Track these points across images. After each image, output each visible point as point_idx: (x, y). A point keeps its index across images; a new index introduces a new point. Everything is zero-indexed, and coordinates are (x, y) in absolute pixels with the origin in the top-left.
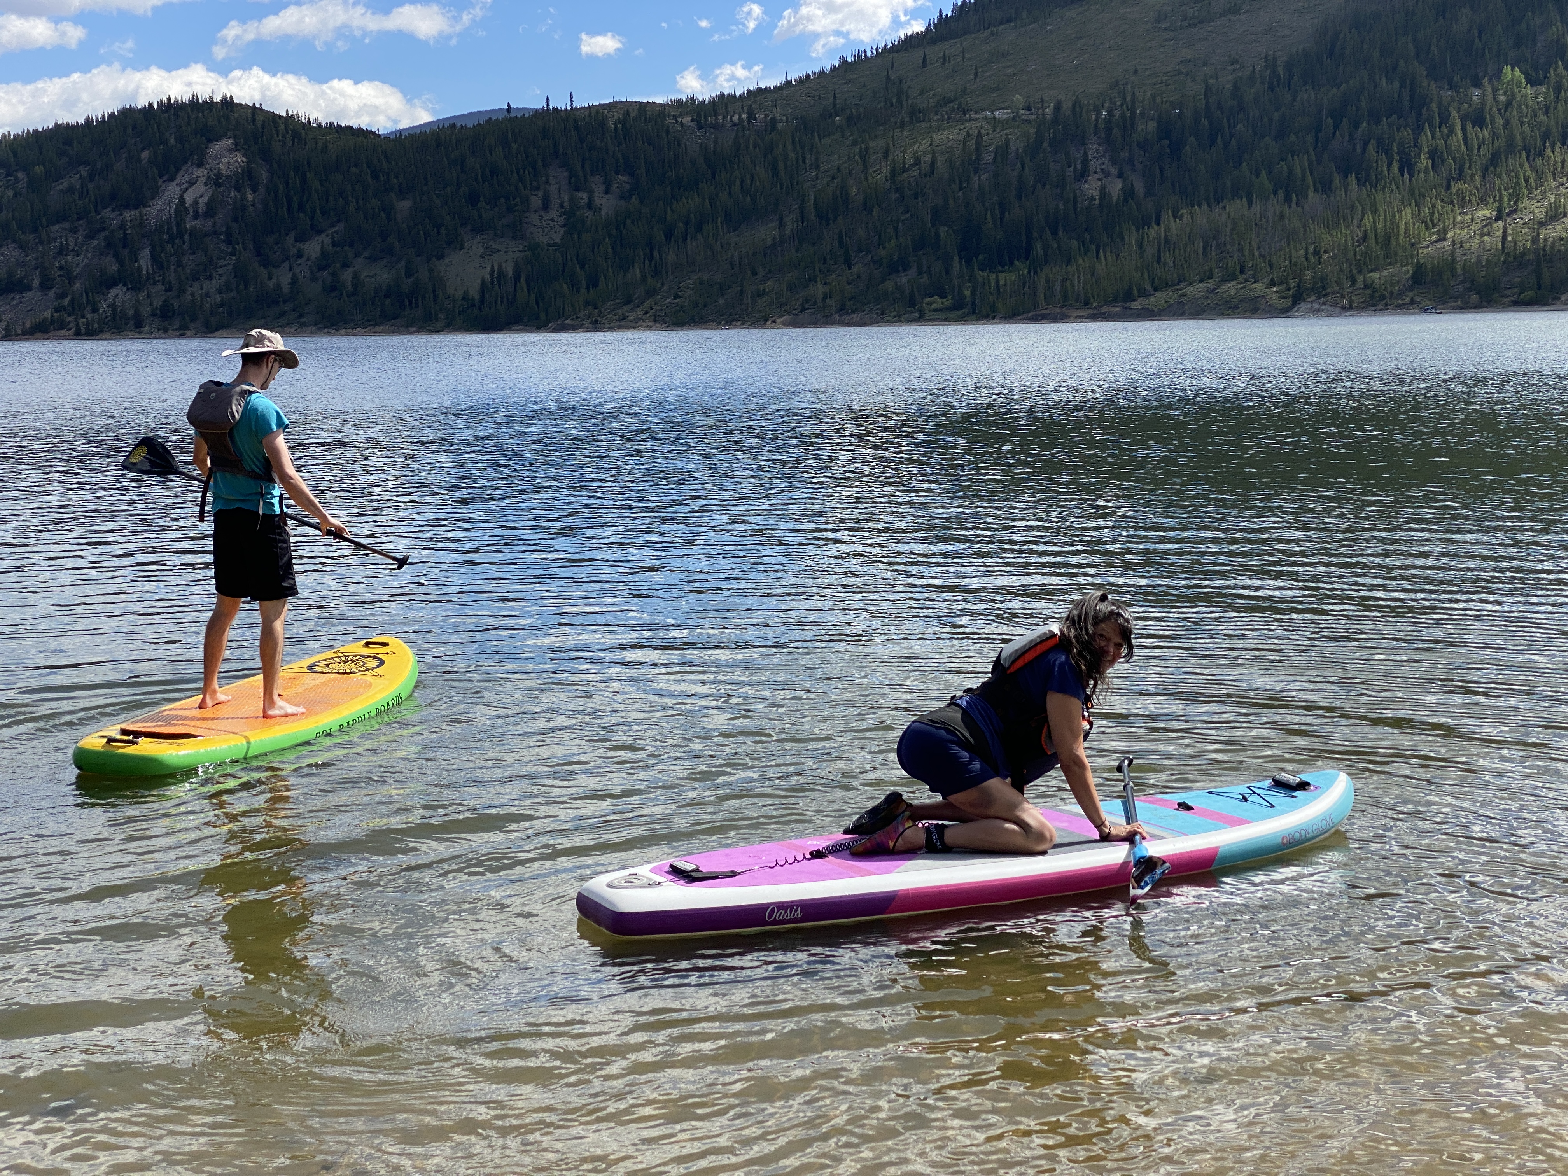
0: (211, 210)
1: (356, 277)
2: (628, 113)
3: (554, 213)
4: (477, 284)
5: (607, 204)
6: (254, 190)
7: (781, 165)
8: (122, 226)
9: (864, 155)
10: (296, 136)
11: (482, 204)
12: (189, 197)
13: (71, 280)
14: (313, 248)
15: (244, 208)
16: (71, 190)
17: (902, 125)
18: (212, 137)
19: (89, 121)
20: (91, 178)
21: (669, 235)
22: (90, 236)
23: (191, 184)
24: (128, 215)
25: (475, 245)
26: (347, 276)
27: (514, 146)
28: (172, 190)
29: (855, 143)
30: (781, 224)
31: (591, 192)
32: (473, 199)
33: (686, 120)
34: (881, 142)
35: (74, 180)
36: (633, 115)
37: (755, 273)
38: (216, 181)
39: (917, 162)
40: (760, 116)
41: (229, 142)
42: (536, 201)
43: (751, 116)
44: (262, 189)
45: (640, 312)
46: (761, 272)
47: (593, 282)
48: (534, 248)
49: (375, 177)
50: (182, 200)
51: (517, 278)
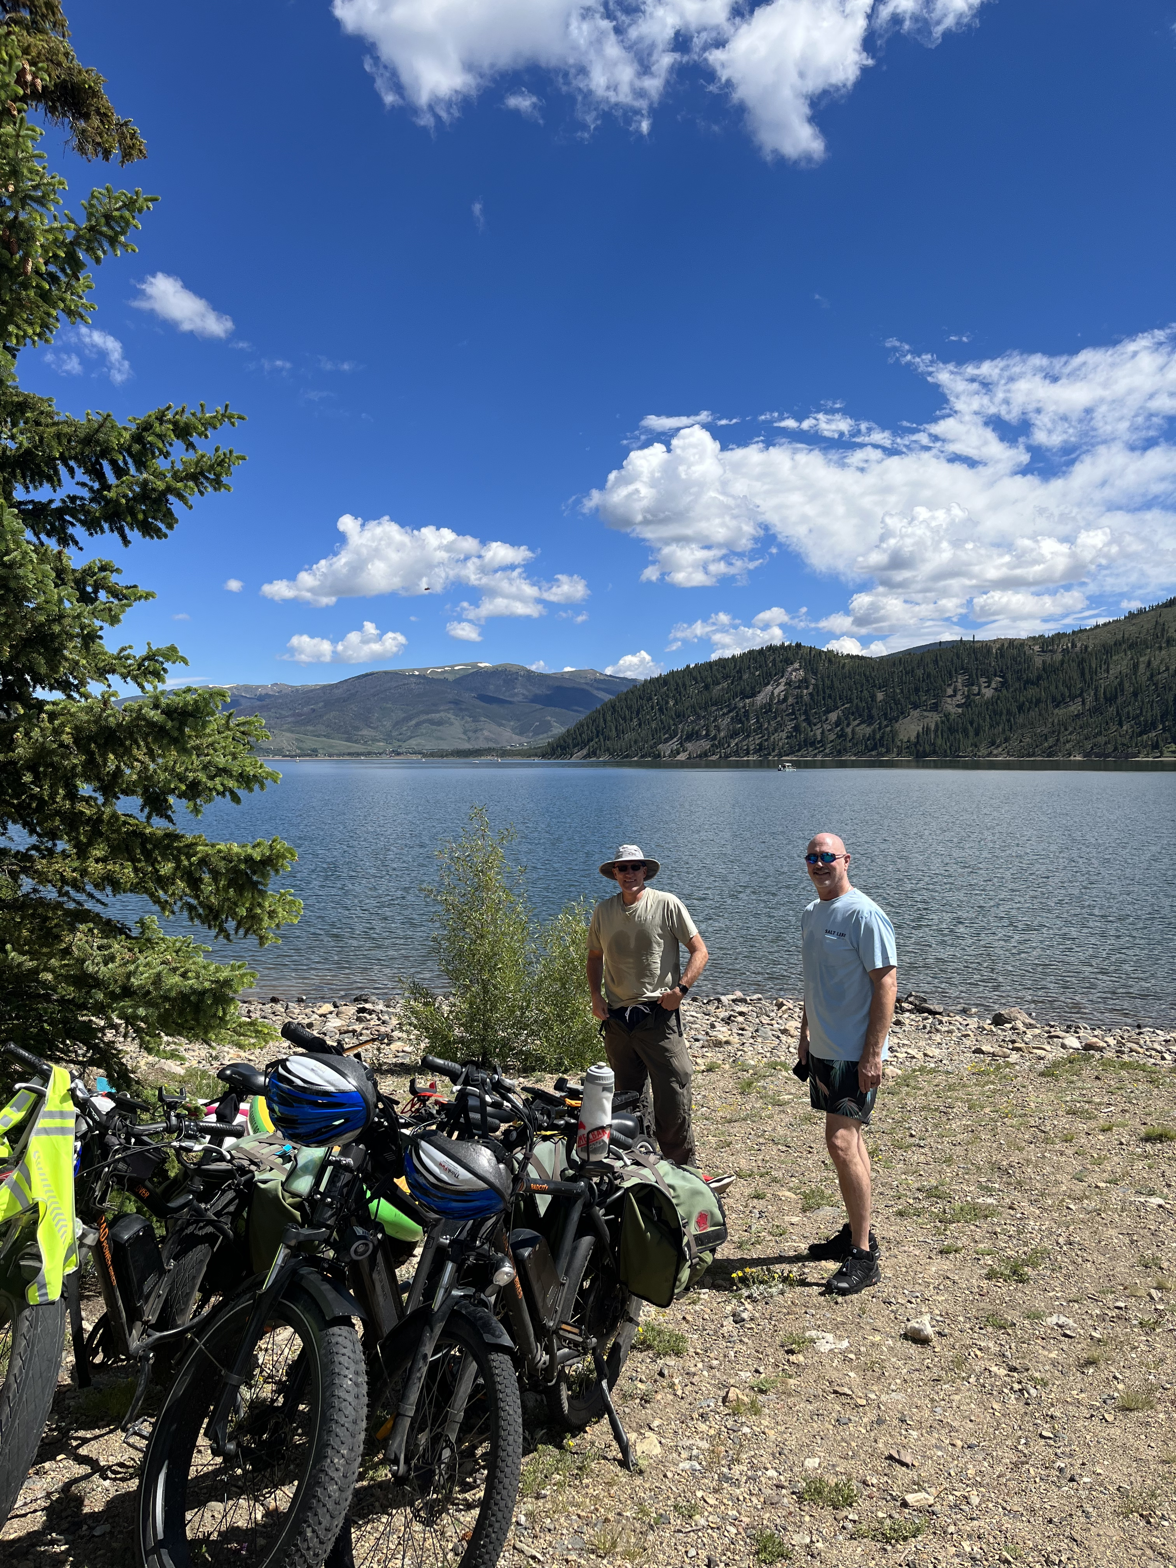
0: (785, 700)
1: (853, 731)
2: (1003, 645)
3: (959, 697)
4: (915, 734)
5: (988, 693)
6: (807, 688)
7: (1087, 671)
8: (744, 707)
9: (1136, 666)
10: (830, 661)
11: (921, 693)
12: (776, 692)
13: (719, 731)
14: (833, 717)
15: (802, 697)
16: (723, 689)
17: (1160, 648)
18: (788, 662)
19: (734, 656)
20: (732, 683)
21: (1020, 708)
22: (729, 712)
23: (777, 686)
24: (747, 701)
25: (915, 713)
26: (849, 730)
27: (940, 663)
28: (770, 688)
29: (1132, 659)
30: (1083, 703)
31: (980, 686)
32: (917, 690)
33: (1037, 648)
34: (1146, 658)
35: (725, 685)
36: (1006, 645)
37: (1066, 730)
38: (788, 683)
39: (1167, 669)
40: (1079, 645)
41: (797, 665)
42: (950, 691)
43: (1074, 646)
44: (811, 687)
45: (1000, 749)
46: (1071, 729)
47: (977, 734)
48: (947, 716)
49: (868, 681)
50: (773, 693)
51: (936, 731)
